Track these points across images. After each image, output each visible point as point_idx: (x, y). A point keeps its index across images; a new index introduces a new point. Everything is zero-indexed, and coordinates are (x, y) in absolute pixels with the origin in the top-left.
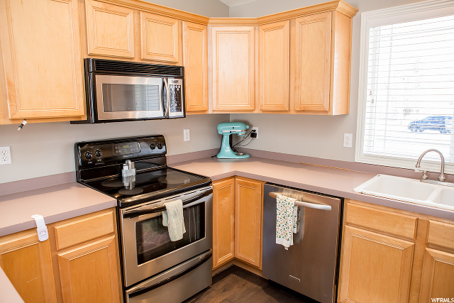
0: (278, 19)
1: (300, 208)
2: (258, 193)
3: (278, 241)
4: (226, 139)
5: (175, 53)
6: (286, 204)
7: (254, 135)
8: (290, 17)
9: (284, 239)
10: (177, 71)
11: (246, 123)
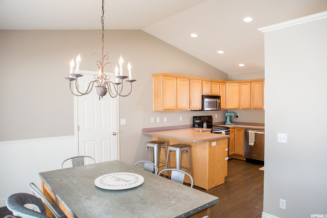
0: (247, 82)
1: (256, 134)
2: (242, 132)
3: (250, 144)
4: (228, 118)
5: (218, 92)
6: (252, 133)
7: (237, 117)
8: (251, 82)
9: (252, 143)
10: (218, 97)
11: (235, 113)
